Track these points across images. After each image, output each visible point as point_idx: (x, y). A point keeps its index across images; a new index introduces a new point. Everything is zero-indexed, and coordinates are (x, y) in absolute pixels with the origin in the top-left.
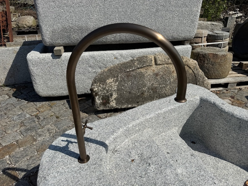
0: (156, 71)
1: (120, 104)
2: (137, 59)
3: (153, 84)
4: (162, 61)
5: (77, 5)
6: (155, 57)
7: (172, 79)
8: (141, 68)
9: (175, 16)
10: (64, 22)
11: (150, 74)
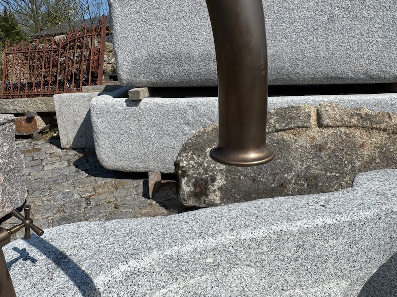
0: (319, 140)
1: (229, 199)
2: (277, 112)
3: (309, 167)
4: (336, 119)
5: (175, 16)
6: (317, 111)
7: (359, 161)
8: (284, 130)
9: (375, 29)
10: (151, 47)
11: (304, 145)
